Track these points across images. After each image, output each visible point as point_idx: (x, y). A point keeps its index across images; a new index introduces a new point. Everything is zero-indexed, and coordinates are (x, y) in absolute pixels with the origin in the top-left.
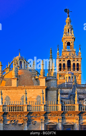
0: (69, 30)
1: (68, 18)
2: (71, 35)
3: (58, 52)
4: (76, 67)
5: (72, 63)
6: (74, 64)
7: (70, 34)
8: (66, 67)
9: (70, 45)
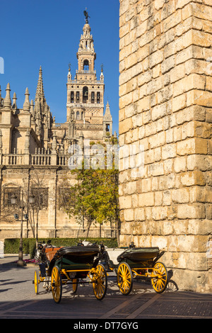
0: (86, 42)
1: (87, 25)
2: (90, 49)
3: (69, 73)
4: (96, 98)
5: (90, 92)
6: (93, 93)
7: (88, 48)
8: (81, 98)
9: (88, 64)
